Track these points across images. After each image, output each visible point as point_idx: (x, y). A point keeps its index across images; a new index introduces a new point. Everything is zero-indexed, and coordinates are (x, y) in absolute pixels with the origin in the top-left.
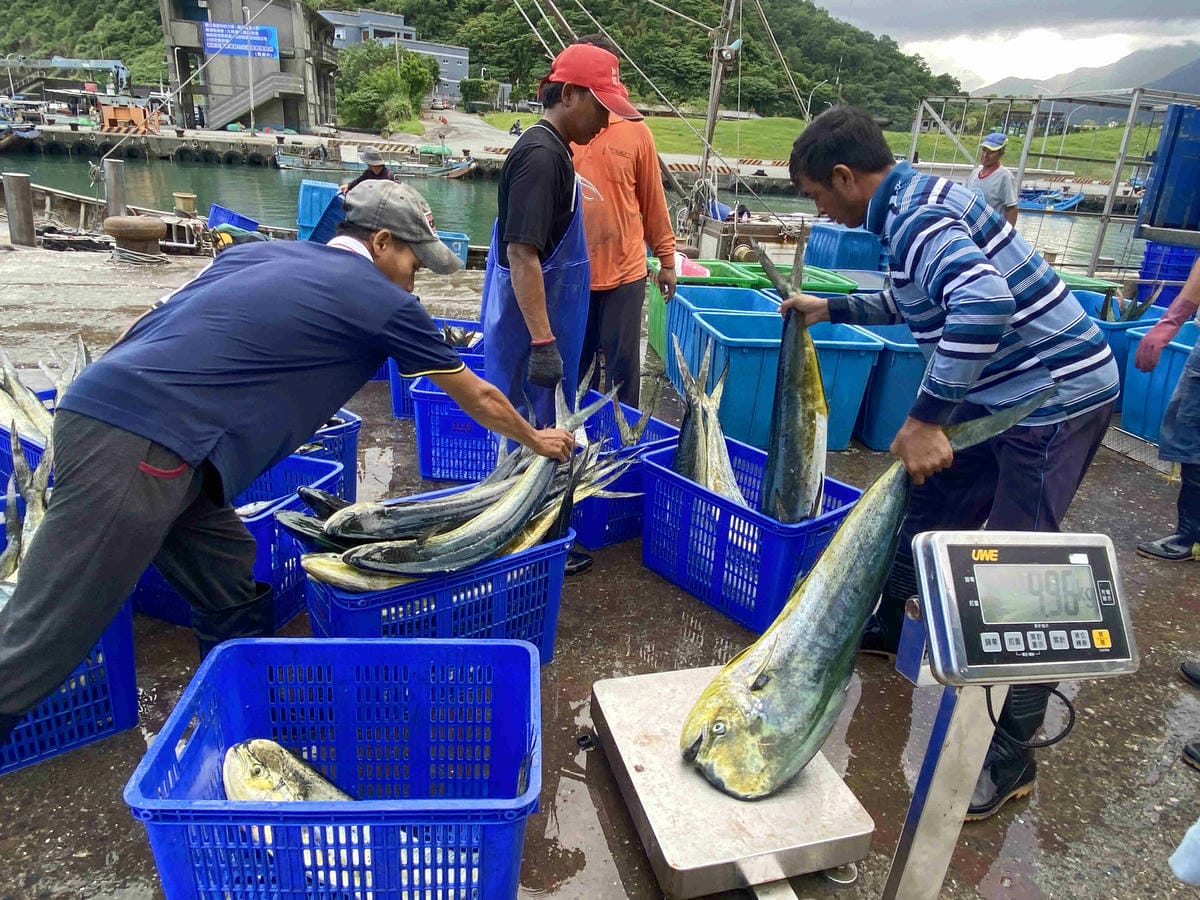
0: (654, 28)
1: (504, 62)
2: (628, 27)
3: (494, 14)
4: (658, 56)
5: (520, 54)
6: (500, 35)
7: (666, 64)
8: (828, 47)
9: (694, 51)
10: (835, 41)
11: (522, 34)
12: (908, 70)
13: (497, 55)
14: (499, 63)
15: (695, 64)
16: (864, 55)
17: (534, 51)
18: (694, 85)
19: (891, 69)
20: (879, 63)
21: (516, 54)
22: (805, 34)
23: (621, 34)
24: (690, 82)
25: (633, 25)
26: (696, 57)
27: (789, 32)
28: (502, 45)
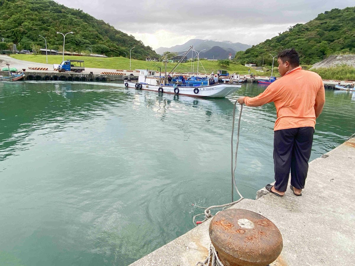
0: (66, 28)
1: (10, 37)
2: (56, 27)
3: (2, 20)
4: (69, 37)
5: (16, 34)
6: (7, 28)
7: (72, 39)
8: (116, 37)
9: (80, 36)
10: (118, 36)
11: (16, 28)
12: (139, 44)
13: (7, 34)
14: (8, 37)
15: (82, 40)
16: (127, 40)
17: (22, 33)
18: (82, 46)
19: (134, 44)
20: (131, 42)
21: (15, 34)
22: (109, 33)
23: (54, 30)
24: (81, 45)
25: (58, 27)
26: (82, 38)
27: (104, 32)
28: (8, 31)
